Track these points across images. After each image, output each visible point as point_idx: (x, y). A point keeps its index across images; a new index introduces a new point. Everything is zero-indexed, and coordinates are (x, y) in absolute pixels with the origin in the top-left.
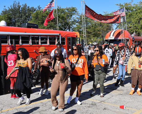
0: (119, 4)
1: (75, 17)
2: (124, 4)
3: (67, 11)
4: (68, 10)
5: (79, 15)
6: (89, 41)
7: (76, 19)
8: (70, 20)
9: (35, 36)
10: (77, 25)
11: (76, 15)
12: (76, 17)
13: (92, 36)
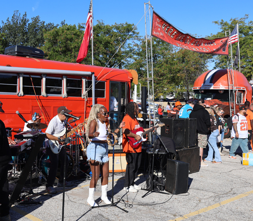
0: (220, 21)
1: (131, 43)
2: (231, 21)
3: (115, 31)
4: (117, 28)
5: (139, 40)
6: (158, 91)
7: (135, 47)
8: (122, 50)
9: (32, 76)
10: (136, 60)
11: (135, 39)
12: (133, 42)
13: (165, 81)
